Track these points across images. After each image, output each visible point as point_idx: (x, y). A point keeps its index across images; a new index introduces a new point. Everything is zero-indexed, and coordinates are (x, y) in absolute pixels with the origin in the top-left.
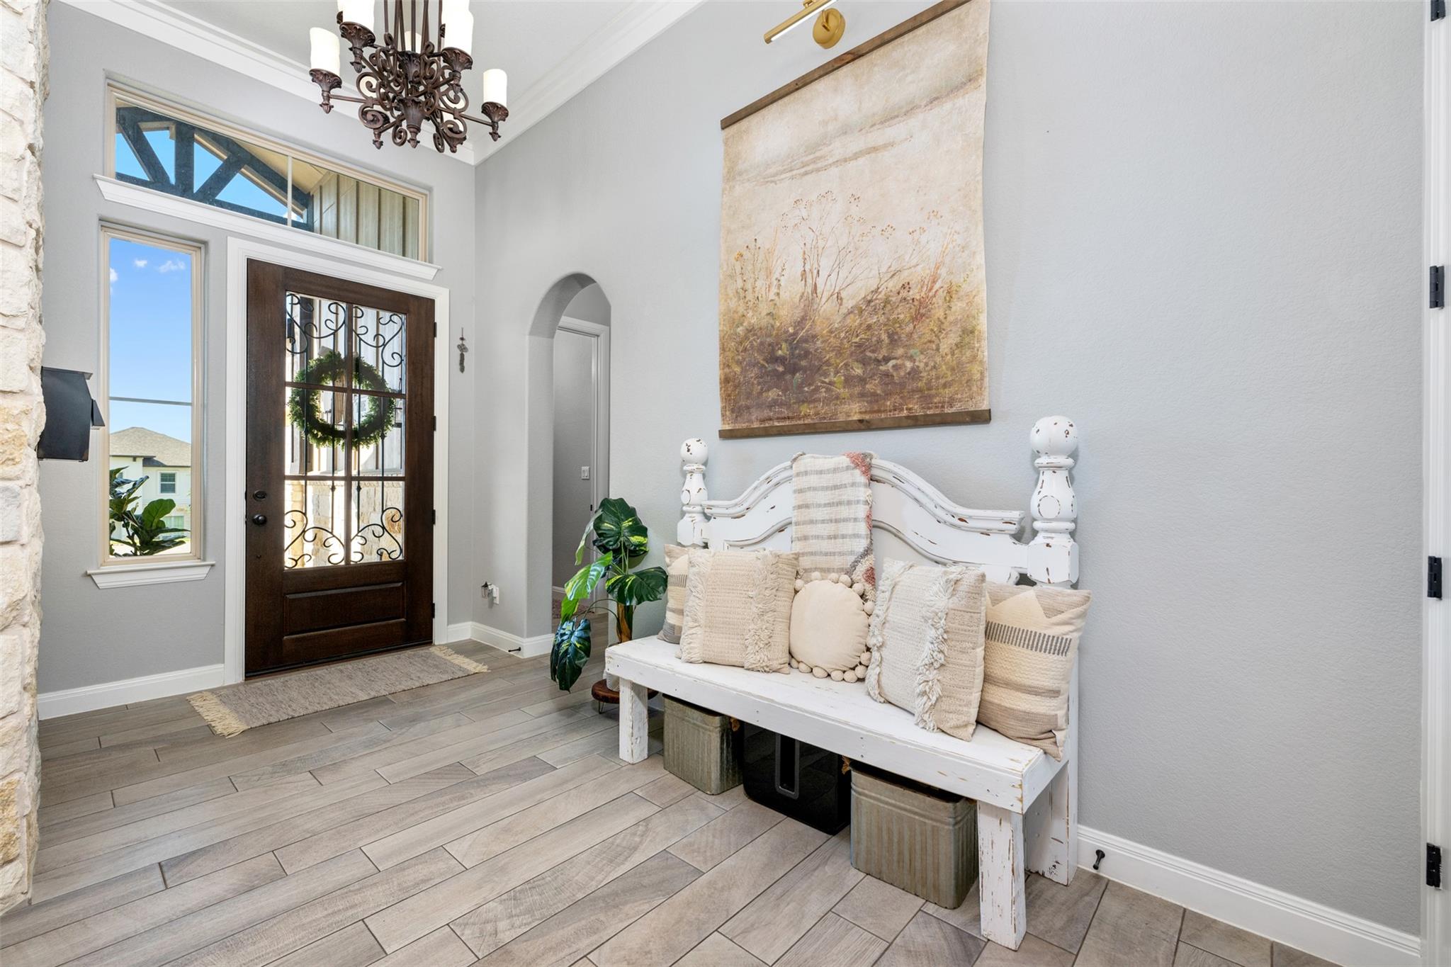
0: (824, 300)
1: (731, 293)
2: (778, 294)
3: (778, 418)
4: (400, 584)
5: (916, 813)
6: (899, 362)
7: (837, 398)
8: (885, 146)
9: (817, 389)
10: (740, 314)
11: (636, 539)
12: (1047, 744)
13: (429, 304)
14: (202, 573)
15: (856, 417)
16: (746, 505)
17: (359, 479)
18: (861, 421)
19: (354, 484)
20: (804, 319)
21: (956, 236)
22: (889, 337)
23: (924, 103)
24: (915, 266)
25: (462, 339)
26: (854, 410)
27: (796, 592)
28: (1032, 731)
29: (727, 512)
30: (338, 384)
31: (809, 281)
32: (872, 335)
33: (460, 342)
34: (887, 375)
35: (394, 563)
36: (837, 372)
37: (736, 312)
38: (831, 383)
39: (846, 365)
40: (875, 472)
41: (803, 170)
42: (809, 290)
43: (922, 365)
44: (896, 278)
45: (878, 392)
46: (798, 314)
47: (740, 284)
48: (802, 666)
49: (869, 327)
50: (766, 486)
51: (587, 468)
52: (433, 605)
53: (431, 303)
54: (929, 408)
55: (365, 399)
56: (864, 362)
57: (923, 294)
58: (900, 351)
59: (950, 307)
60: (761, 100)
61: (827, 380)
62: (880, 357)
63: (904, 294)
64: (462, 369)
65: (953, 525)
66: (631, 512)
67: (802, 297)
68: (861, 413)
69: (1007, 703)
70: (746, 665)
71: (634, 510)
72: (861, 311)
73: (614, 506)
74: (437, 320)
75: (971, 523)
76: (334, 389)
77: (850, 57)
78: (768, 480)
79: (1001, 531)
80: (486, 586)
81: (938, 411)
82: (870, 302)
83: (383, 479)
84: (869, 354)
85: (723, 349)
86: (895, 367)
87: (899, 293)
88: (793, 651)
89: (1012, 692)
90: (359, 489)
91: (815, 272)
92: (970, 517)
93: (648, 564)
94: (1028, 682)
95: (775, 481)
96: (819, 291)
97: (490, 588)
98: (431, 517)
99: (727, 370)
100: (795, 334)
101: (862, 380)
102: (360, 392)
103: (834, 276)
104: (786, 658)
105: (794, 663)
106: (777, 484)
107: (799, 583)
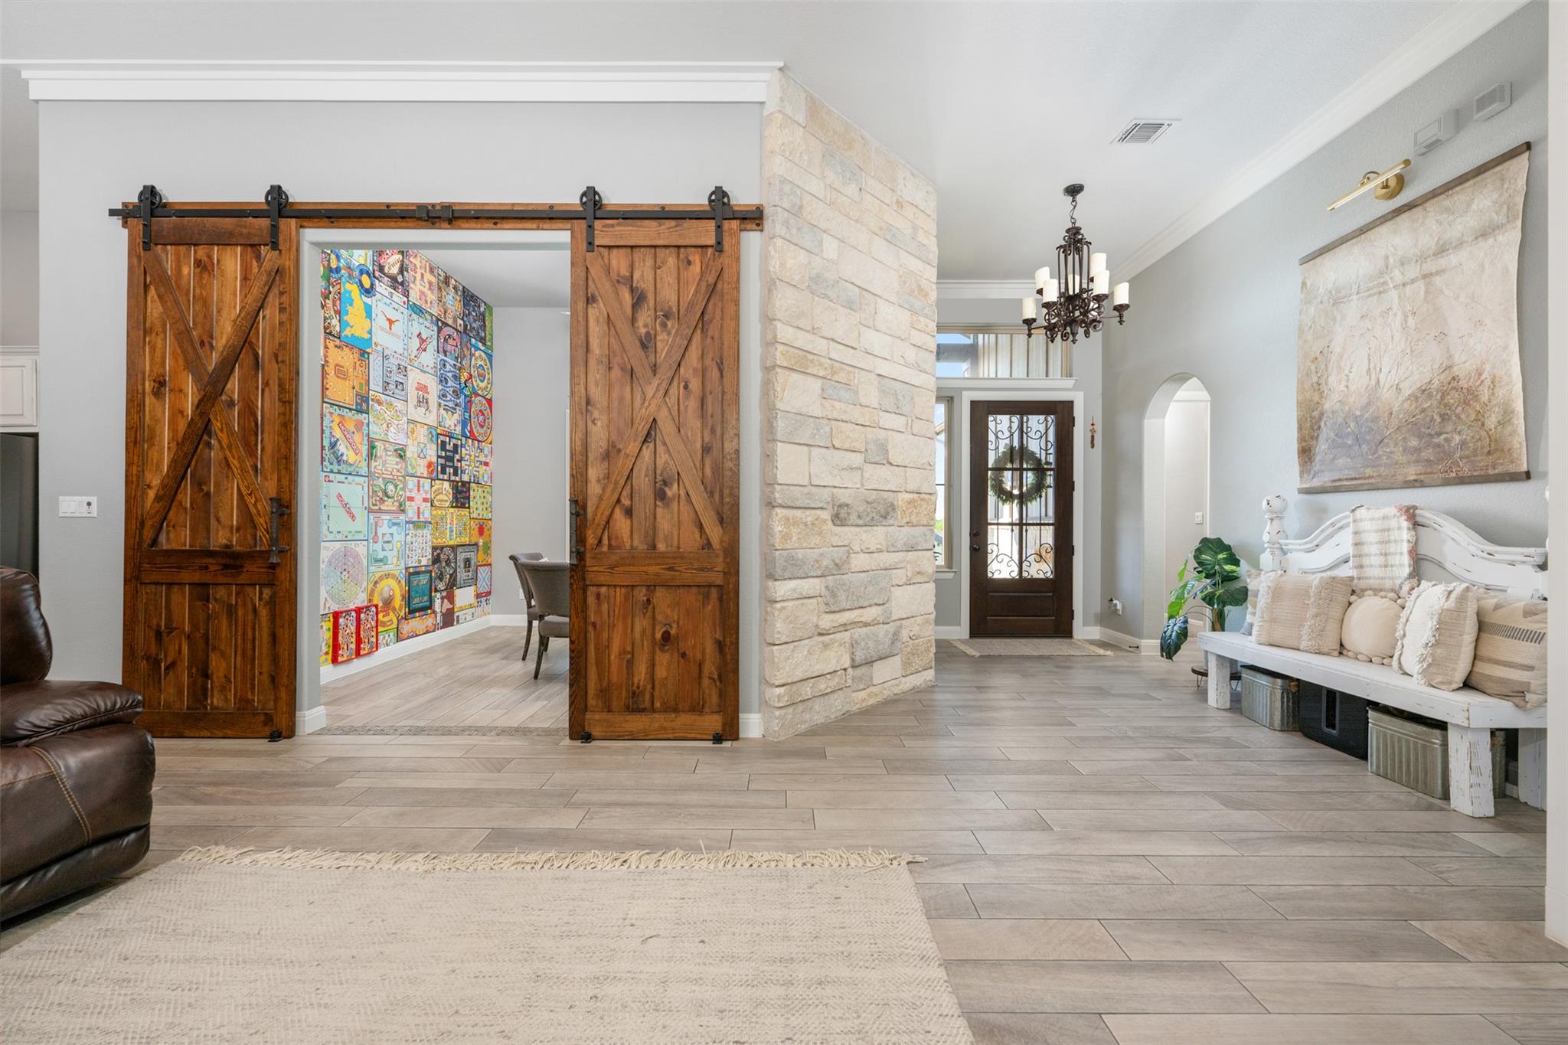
0: (1385, 390)
1: (1307, 386)
2: (1347, 386)
3: (1346, 479)
4: (1051, 594)
5: (1412, 737)
6: (1449, 436)
7: (1396, 463)
8: (1438, 273)
9: (1379, 457)
10: (1315, 402)
11: (1228, 567)
12: (1517, 700)
13: (1069, 405)
14: (950, 576)
15: (1412, 478)
16: (1315, 543)
17: (1027, 524)
18: (1416, 481)
19: (1024, 527)
20: (1368, 404)
21: (1498, 340)
22: (1441, 417)
23: (1470, 239)
24: (1464, 363)
25: (1093, 425)
26: (1411, 472)
27: (1350, 604)
28: (1505, 691)
29: (1301, 547)
30: (1015, 466)
31: (1373, 376)
32: (1427, 416)
33: (1091, 427)
34: (1438, 445)
35: (1047, 580)
36: (1396, 445)
37: (1311, 401)
38: (1391, 452)
39: (1405, 438)
40: (1418, 519)
41: (1368, 293)
42: (1373, 382)
43: (1469, 438)
44: (1447, 372)
45: (1432, 458)
46: (1364, 400)
47: (1315, 379)
48: (1350, 654)
49: (1424, 410)
50: (1331, 530)
51: (1200, 514)
52: (1073, 611)
53: (1071, 403)
54: (1475, 470)
55: (1030, 474)
56: (1420, 436)
57: (1470, 384)
58: (1449, 428)
59: (1493, 394)
60: (1332, 243)
61: (1388, 450)
62: (1433, 432)
63: (1454, 384)
64: (1093, 446)
65: (1483, 558)
66: (1228, 548)
67: (1367, 388)
68: (1417, 474)
69: (1487, 672)
70: (1301, 648)
71: (1230, 546)
72: (1417, 398)
73: (1212, 543)
74: (1075, 415)
75: (1497, 557)
76: (1012, 469)
77: (1406, 208)
78: (1333, 525)
79: (1524, 562)
80: (1111, 600)
81: (1483, 473)
82: (1424, 391)
83: (1040, 524)
84: (1423, 430)
85: (1300, 428)
86: (1446, 440)
87: (1449, 383)
88: (1344, 643)
89: (1493, 665)
90: (1026, 531)
91: (1378, 369)
92: (1496, 552)
93: (1237, 585)
94: (1503, 659)
95: (1338, 525)
96: (1381, 384)
97: (1114, 602)
98: (1071, 551)
99: (1304, 444)
100: (1362, 416)
101: (1418, 450)
102: (1027, 469)
103: (1394, 371)
104: (1338, 647)
105: (1345, 652)
106: (1341, 528)
107: (1353, 598)
